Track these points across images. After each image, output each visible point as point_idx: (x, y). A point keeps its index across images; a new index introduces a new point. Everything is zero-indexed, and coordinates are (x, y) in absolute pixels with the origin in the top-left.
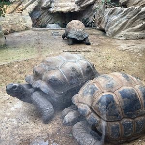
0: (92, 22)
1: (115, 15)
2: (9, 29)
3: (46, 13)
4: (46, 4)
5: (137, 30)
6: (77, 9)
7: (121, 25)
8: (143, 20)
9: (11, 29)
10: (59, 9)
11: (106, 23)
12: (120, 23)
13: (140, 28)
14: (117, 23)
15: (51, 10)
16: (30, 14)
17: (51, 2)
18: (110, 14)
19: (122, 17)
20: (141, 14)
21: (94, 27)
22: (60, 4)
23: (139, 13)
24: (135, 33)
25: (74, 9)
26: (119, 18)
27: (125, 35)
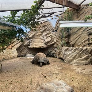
0: (54, 54)
1: (69, 51)
2: (2, 58)
3: (26, 48)
4: (27, 44)
5: (83, 60)
6: (45, 46)
7: (73, 56)
8: (85, 54)
9: (4, 58)
10: (34, 46)
11: (64, 55)
12: (73, 55)
13: (85, 58)
14: (71, 56)
15: (30, 47)
16: (16, 49)
17: (30, 43)
18: (66, 50)
19: (73, 52)
20: (84, 51)
21: (55, 56)
22: (35, 44)
23: (83, 50)
24: (82, 61)
25: (43, 46)
26: (72, 53)
27: (76, 62)
